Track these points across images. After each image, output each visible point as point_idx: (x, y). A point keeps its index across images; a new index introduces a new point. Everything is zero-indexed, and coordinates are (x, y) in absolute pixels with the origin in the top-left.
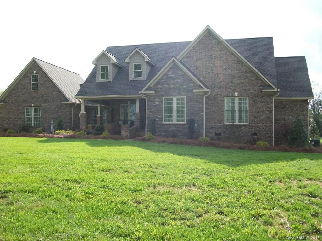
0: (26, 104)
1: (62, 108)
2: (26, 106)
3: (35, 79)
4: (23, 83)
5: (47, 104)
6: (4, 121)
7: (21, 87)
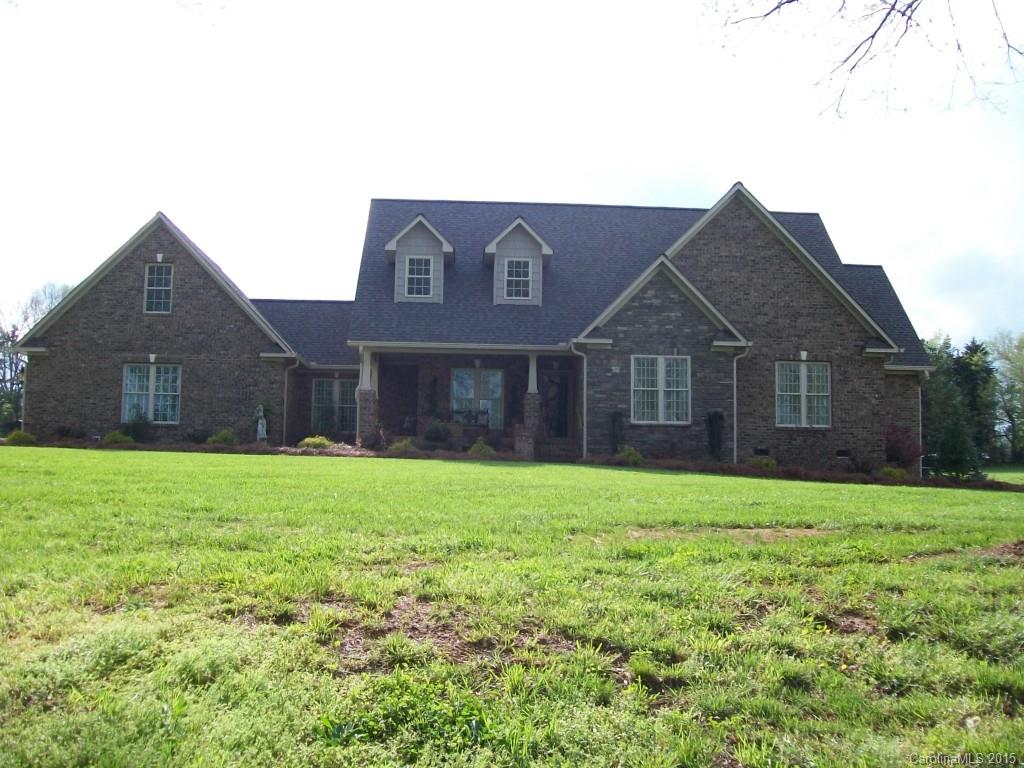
0: (129, 355)
1: (255, 372)
2: (129, 359)
3: (159, 280)
4: (117, 290)
5: (202, 357)
6: (42, 405)
7: (109, 300)
